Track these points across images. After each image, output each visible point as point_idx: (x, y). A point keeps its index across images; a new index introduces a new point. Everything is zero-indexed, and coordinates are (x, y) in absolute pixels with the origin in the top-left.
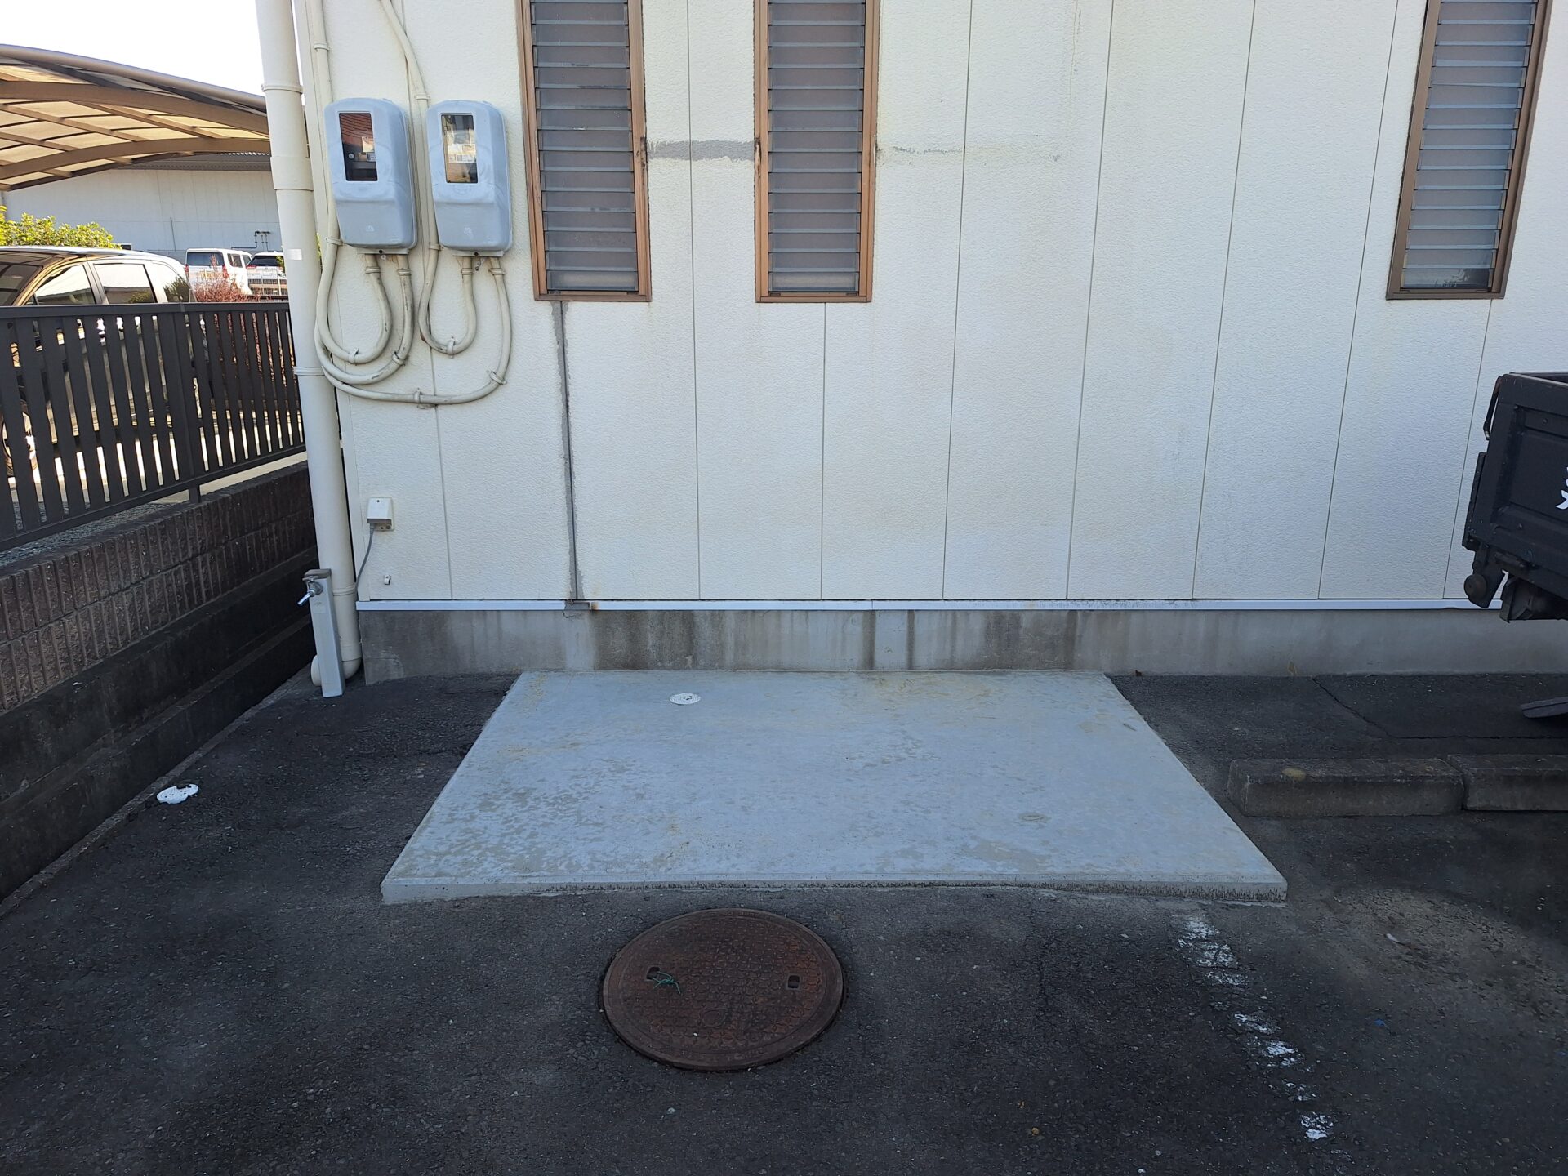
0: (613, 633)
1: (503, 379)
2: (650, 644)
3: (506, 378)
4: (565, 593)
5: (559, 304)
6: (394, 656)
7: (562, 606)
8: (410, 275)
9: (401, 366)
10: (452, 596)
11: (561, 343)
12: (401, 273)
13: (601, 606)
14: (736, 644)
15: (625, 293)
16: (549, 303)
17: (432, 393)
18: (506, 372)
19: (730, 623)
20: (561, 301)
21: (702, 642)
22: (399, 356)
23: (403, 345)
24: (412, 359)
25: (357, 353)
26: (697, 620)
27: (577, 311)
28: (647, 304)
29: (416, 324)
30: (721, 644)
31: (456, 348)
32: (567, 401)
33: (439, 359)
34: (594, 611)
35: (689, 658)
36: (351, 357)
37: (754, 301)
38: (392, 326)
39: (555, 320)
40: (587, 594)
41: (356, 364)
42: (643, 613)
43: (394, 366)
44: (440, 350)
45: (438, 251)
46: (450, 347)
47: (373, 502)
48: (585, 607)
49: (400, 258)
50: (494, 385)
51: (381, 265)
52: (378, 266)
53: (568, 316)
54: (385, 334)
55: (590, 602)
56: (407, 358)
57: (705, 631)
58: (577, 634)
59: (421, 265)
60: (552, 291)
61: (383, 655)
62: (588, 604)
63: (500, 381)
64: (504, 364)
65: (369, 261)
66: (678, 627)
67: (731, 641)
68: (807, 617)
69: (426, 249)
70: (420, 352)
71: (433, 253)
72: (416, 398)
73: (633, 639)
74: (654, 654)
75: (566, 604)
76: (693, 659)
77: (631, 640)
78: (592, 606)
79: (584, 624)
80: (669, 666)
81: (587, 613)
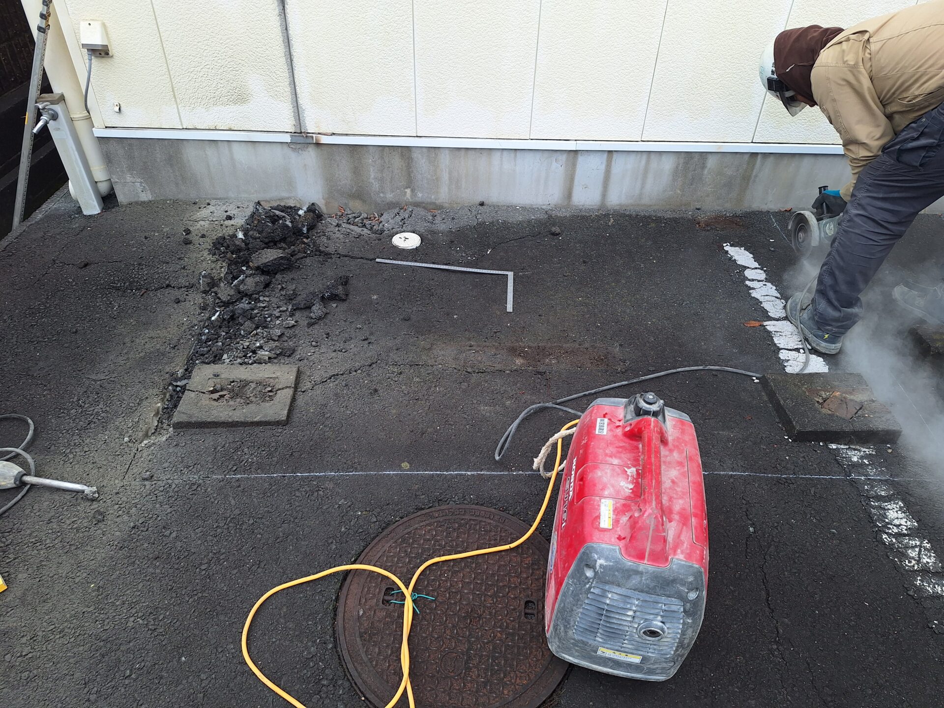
0: (338, 166)
2: (372, 176)
4: (289, 125)
6: (139, 180)
7: (287, 138)
10: (182, 124)
13: (324, 140)
14: (450, 179)
19: (445, 160)
21: (419, 177)
26: (416, 155)
30: (437, 178)
34: (318, 144)
35: (408, 191)
40: (311, 128)
42: (365, 148)
47: (84, 25)
48: (309, 140)
55: (314, 135)
57: (422, 164)
58: (305, 165)
61: (129, 178)
62: (312, 137)
66: (397, 162)
67: (445, 177)
68: (516, 156)
73: (357, 171)
74: (376, 186)
75: (291, 136)
76: (413, 191)
77: (354, 173)
78: (316, 140)
79: (310, 156)
80: (390, 196)
81: (312, 145)
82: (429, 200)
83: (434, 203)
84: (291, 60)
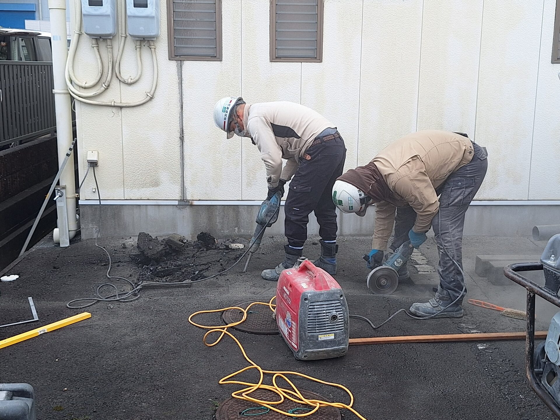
0: (201, 216)
1: (153, 96)
3: (154, 95)
4: (178, 196)
6: (95, 227)
7: (176, 203)
8: (112, 48)
9: (106, 89)
10: (124, 198)
11: (180, 79)
12: (109, 47)
13: (195, 203)
15: (210, 57)
16: (175, 61)
17: (120, 102)
18: (154, 92)
19: (256, 212)
20: (181, 61)
21: (242, 221)
22: (106, 84)
23: (108, 80)
24: (111, 86)
25: (86, 83)
26: (240, 209)
27: (188, 65)
28: (220, 62)
29: (114, 70)
30: (252, 222)
31: (132, 81)
32: (182, 106)
33: (123, 86)
34: (192, 205)
35: (236, 229)
36: (83, 85)
37: (269, 61)
38: (103, 71)
39: (178, 69)
40: (189, 197)
41: (85, 88)
42: (215, 206)
43: (103, 89)
44: (124, 83)
45: (126, 37)
46: (130, 81)
47: (89, 153)
48: (187, 203)
49: (108, 40)
50: (148, 98)
51: (99, 44)
53: (184, 67)
54: (100, 74)
56: (109, 86)
57: (244, 214)
58: (184, 216)
59: (118, 45)
60: (177, 56)
61: (90, 226)
62: (189, 202)
63: (151, 97)
64: (154, 89)
65: (94, 42)
66: (231, 213)
69: (120, 37)
70: (115, 83)
71: (123, 38)
72: (113, 104)
73: (210, 219)
74: (219, 226)
75: (179, 202)
76: (238, 229)
78: (191, 203)
79: (187, 211)
80: (226, 232)
81: (188, 206)
82: (247, 233)
83: (250, 235)
84: (183, 166)
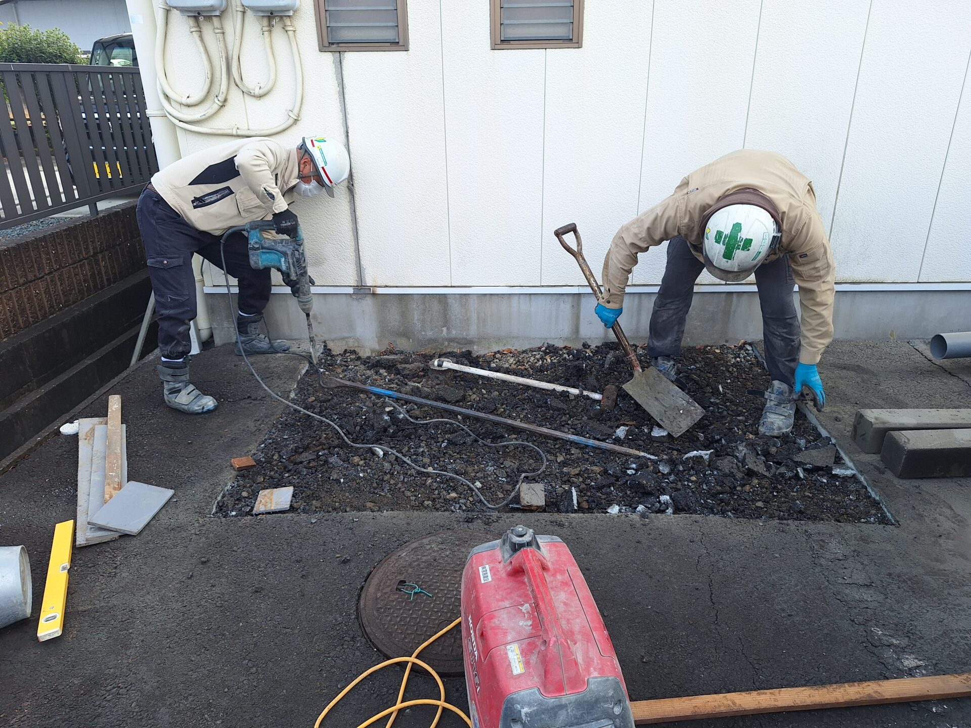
0: (389, 310)
1: (298, 116)
2: (416, 318)
3: (300, 115)
4: (352, 280)
5: (338, 54)
7: (350, 291)
8: (223, 33)
9: (222, 106)
11: (341, 87)
12: (217, 31)
13: (379, 291)
14: (478, 318)
15: (389, 44)
16: (330, 53)
17: (247, 128)
18: (300, 110)
19: (474, 304)
20: (340, 52)
21: (453, 317)
22: (219, 98)
23: (221, 90)
24: (230, 101)
25: (188, 97)
26: (450, 301)
27: (351, 58)
28: (406, 52)
29: (231, 73)
30: (467, 319)
31: (261, 92)
32: (347, 132)
33: (249, 100)
34: (374, 294)
35: (445, 329)
36: (184, 100)
37: (489, 48)
38: (212, 75)
39: (336, 67)
40: (369, 282)
41: (189, 106)
42: (410, 296)
43: (216, 107)
44: (249, 94)
45: (244, 13)
46: (257, 92)
48: (367, 292)
49: (215, 19)
50: (291, 121)
51: (202, 26)
52: (198, 26)
53: (345, 63)
54: (208, 81)
55: (371, 288)
56: (225, 100)
57: (455, 308)
58: (363, 311)
59: (232, 25)
60: (333, 44)
61: (226, 324)
63: (296, 118)
64: (298, 104)
65: (191, 22)
66: (436, 306)
67: (474, 317)
68: (530, 299)
69: (234, 12)
70: (235, 96)
71: (240, 15)
72: (234, 133)
73: (404, 315)
74: (419, 326)
75: (354, 289)
76: (448, 329)
77: (402, 316)
78: (373, 291)
79: (368, 304)
80: (430, 334)
81: (369, 295)
82: (462, 336)
83: (466, 339)
84: (357, 233)
